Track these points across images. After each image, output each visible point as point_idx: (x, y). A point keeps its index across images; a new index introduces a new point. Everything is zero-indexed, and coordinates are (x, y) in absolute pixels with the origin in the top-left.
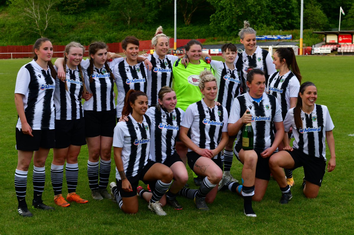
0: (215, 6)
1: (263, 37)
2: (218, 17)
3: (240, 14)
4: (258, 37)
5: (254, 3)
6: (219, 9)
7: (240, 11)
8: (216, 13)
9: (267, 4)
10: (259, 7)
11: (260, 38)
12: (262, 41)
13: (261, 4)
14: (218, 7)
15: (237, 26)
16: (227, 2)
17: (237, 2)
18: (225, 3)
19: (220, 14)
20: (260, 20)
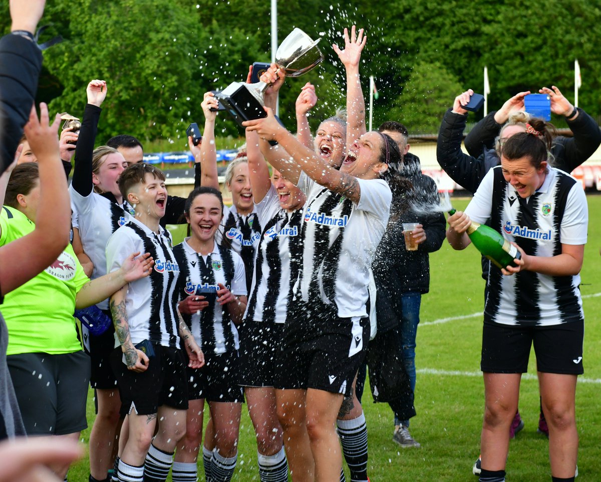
0: (61, 78)
1: (185, 154)
2: (70, 106)
3: (125, 96)
4: (170, 155)
5: (160, 69)
6: (72, 83)
7: (124, 91)
8: (64, 93)
9: (193, 71)
10: (174, 78)
11: (176, 158)
12: (181, 167)
13: (180, 69)
14: (68, 80)
15: (118, 127)
16: (90, 67)
17: (117, 65)
18: (85, 68)
19: (74, 98)
20: (177, 111)
